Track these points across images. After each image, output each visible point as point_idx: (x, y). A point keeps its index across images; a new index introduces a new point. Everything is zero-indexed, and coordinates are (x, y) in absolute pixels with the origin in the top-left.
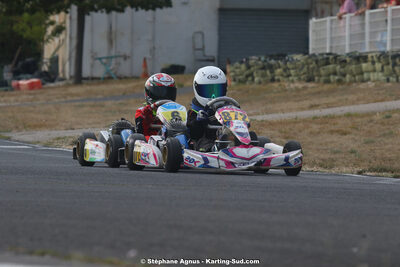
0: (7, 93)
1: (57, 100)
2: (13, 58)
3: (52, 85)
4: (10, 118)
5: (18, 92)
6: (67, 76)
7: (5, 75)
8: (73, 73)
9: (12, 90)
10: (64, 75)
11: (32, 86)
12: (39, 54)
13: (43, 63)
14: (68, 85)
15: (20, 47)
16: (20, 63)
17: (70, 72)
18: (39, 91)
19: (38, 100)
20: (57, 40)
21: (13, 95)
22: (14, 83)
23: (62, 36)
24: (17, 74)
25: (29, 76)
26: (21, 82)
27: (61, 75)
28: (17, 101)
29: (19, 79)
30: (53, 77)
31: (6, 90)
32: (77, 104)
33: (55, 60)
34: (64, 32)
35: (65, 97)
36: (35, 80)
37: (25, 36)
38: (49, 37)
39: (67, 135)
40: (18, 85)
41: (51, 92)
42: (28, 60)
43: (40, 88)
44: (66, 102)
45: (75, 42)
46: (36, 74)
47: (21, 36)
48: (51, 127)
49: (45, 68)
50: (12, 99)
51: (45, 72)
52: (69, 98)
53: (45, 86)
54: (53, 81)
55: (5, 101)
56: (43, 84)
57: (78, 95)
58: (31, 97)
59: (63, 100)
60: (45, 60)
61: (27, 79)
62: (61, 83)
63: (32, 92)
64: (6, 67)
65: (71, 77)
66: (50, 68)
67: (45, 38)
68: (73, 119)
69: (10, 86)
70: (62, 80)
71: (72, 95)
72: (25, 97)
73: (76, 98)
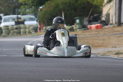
0: (85, 31)
1: (109, 34)
2: (88, 14)
3: (107, 27)
4: (86, 42)
5: (91, 30)
6: (114, 22)
7: (84, 22)
8: (117, 21)
9: (88, 29)
10: (112, 22)
11: (97, 27)
12: (101, 13)
13: (102, 17)
14: (114, 27)
15: (92, 9)
16: (92, 17)
17: (115, 21)
18: (101, 30)
19: (100, 34)
20: (109, 5)
21: (88, 32)
22: (89, 26)
23: (111, 4)
24: (90, 22)
25: (96, 23)
26: (92, 26)
27: (111, 22)
28: (90, 35)
29: (91, 24)
30: (107, 23)
31: (85, 30)
32: (118, 35)
33: (108, 15)
34: (112, 2)
35: (113, 33)
36: (99, 25)
37: (94, 4)
38: (106, 4)
39: (113, 50)
40: (91, 27)
41: (106, 30)
42: (96, 15)
43: (101, 28)
44: (113, 35)
45: (117, 6)
46: (99, 21)
47: (92, 4)
48: (105, 46)
49: (103, 19)
50: (88, 33)
51: (104, 21)
52: (115, 33)
53: (103, 27)
54: (107, 25)
55: (85, 35)
56: (102, 26)
57: (119, 31)
58: (97, 33)
59: (112, 34)
60: (103, 15)
61: (95, 24)
62: (111, 26)
63: (97, 30)
64: (85, 19)
65: (116, 23)
66: (106, 19)
67: (104, 5)
68: (116, 43)
69: (87, 28)
70: (111, 24)
71: (116, 31)
72: (94, 33)
73: (118, 33)
